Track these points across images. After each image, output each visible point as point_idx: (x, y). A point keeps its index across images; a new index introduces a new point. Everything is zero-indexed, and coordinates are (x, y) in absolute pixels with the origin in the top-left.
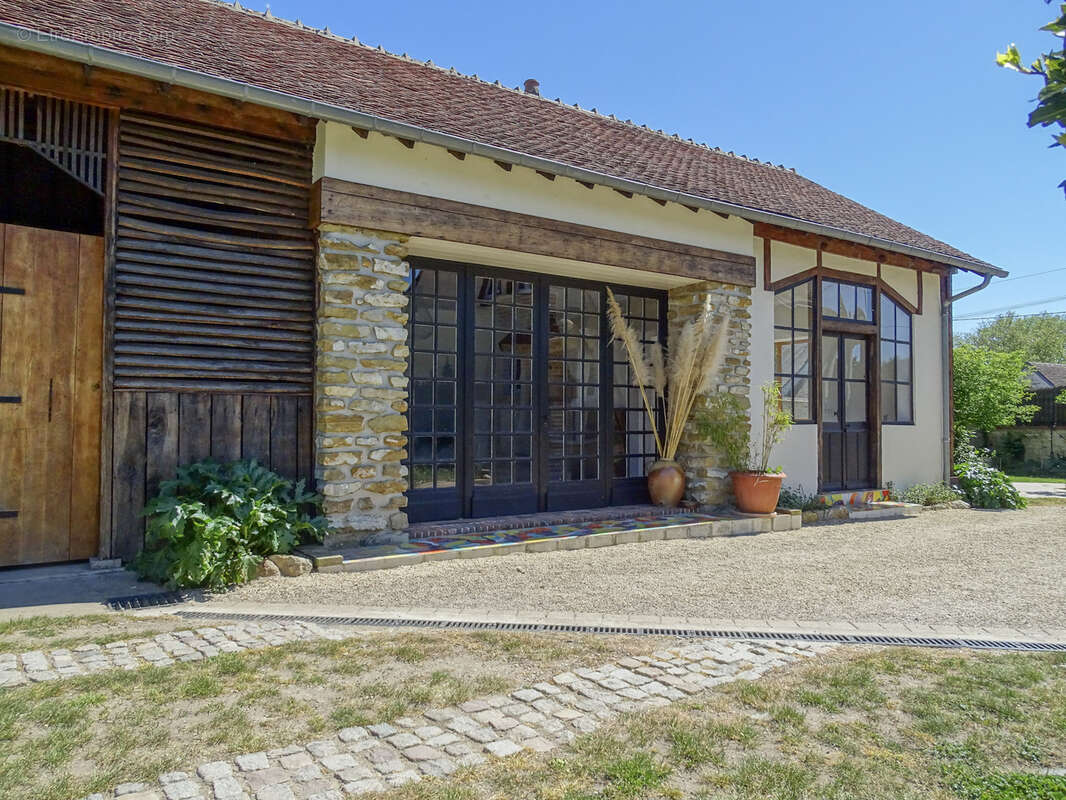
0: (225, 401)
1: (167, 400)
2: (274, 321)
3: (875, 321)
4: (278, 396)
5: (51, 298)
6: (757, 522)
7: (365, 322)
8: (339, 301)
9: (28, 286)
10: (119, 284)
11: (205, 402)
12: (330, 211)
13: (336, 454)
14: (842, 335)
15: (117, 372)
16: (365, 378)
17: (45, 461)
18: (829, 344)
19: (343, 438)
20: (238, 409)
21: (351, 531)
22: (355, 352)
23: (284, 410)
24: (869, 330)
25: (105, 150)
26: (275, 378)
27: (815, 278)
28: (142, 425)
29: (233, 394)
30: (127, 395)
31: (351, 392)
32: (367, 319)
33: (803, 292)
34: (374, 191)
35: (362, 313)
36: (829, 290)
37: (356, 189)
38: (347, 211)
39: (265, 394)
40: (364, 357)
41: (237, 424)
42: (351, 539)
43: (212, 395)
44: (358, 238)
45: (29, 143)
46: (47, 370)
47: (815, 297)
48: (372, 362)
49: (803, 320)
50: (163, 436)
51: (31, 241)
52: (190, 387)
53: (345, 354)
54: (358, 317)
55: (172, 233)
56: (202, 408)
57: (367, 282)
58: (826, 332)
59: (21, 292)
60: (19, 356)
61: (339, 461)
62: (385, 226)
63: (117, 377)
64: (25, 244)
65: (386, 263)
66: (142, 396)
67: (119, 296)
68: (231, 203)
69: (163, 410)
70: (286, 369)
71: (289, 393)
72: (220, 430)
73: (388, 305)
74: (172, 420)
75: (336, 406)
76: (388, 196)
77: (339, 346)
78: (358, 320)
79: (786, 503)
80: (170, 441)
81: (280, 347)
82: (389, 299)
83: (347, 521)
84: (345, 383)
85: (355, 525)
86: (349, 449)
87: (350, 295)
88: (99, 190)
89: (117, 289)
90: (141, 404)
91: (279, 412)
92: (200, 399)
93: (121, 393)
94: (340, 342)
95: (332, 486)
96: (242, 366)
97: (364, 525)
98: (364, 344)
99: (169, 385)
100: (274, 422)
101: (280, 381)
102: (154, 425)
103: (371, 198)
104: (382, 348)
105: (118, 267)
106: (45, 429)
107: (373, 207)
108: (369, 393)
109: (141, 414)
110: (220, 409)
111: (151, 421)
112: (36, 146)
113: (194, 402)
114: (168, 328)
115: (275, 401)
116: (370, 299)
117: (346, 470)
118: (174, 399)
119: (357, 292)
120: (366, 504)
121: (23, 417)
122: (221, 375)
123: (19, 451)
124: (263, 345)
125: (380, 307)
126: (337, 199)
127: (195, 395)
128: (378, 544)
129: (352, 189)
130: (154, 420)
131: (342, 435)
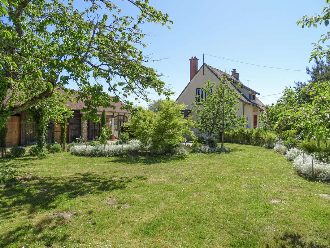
0: (76, 131)
1: (72, 131)
3: (124, 120)
6: (113, 140)
14: (121, 121)
15: (70, 129)
18: (119, 122)
24: (123, 120)
27: (118, 116)
33: (117, 117)
36: (119, 117)
39: (78, 130)
47: (118, 117)
49: (117, 120)
56: (74, 131)
58: (119, 121)
72: (75, 133)
78: (84, 124)
79: (115, 138)
86: (84, 134)
94: (83, 126)
96: (77, 128)
105: (70, 121)
122: (75, 129)
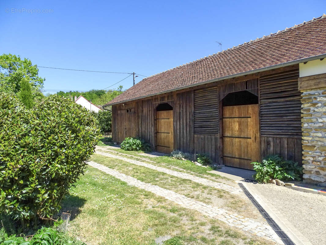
0: (283, 140)
2: (294, 119)
4: (296, 139)
5: (255, 118)
7: (315, 117)
8: (305, 112)
9: (251, 116)
10: (261, 114)
11: (279, 140)
12: (301, 87)
13: (306, 156)
15: (262, 133)
16: (315, 134)
17: (255, 150)
19: (308, 152)
20: (286, 142)
21: (312, 180)
22: (311, 126)
23: (298, 143)
25: (258, 87)
26: (295, 134)
28: (266, 144)
29: (285, 138)
30: (263, 138)
31: (310, 139)
32: (315, 116)
34: (315, 77)
35: (314, 115)
37: (309, 78)
38: (306, 85)
39: (293, 138)
40: (315, 128)
41: (286, 146)
42: (312, 182)
43: (280, 138)
44: (312, 92)
45: (246, 90)
46: (255, 132)
48: (318, 129)
50: (270, 147)
51: (251, 107)
52: (275, 136)
53: (308, 127)
54: (313, 116)
55: (271, 101)
56: (278, 141)
57: (314, 105)
59: (250, 117)
60: (250, 130)
61: (307, 159)
62: (320, 86)
63: (261, 134)
64: (250, 108)
65: (321, 98)
66: (266, 138)
67: (261, 117)
68: (282, 90)
69: (270, 141)
70: (298, 131)
71: (299, 138)
72: (282, 147)
73: (323, 111)
74: (272, 144)
75: (305, 142)
76: (320, 77)
77: (306, 125)
78: (313, 117)
80: (272, 148)
81: (296, 125)
82: (323, 109)
83: (310, 176)
84: (309, 136)
85: (313, 178)
86: (310, 155)
87: (310, 109)
88: (257, 95)
89: (261, 115)
90: (266, 140)
91: (296, 143)
92: (277, 139)
93: (262, 138)
94: (306, 124)
95: (305, 165)
96: (286, 131)
97: (316, 179)
98: (314, 124)
99: (271, 136)
100: (295, 146)
101: (296, 135)
102: (269, 145)
103: (315, 79)
104: (321, 125)
105: (261, 111)
106: (255, 144)
107: (315, 82)
108: (317, 139)
109: (266, 142)
110: (282, 142)
111: (268, 144)
112: (247, 90)
113: (276, 140)
114: (270, 123)
115: (295, 140)
116: (316, 110)
117: (310, 162)
118: (272, 138)
119: (312, 108)
120: (318, 173)
121: (252, 142)
122: (281, 133)
123: (251, 148)
124: (291, 125)
125: (321, 112)
126: (303, 83)
127: (277, 138)
128: (321, 186)
129: (307, 79)
130: (268, 143)
131: (309, 151)
